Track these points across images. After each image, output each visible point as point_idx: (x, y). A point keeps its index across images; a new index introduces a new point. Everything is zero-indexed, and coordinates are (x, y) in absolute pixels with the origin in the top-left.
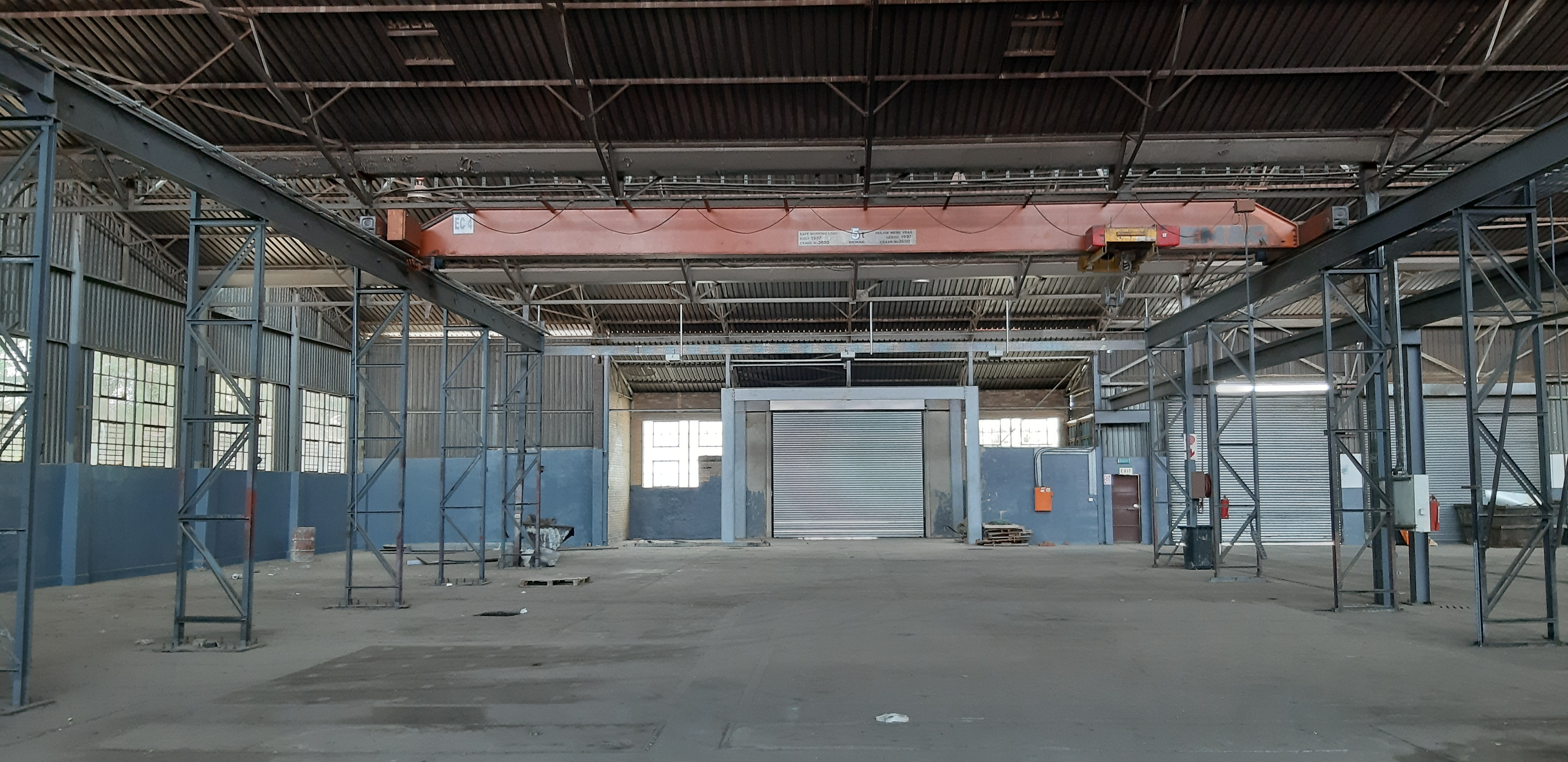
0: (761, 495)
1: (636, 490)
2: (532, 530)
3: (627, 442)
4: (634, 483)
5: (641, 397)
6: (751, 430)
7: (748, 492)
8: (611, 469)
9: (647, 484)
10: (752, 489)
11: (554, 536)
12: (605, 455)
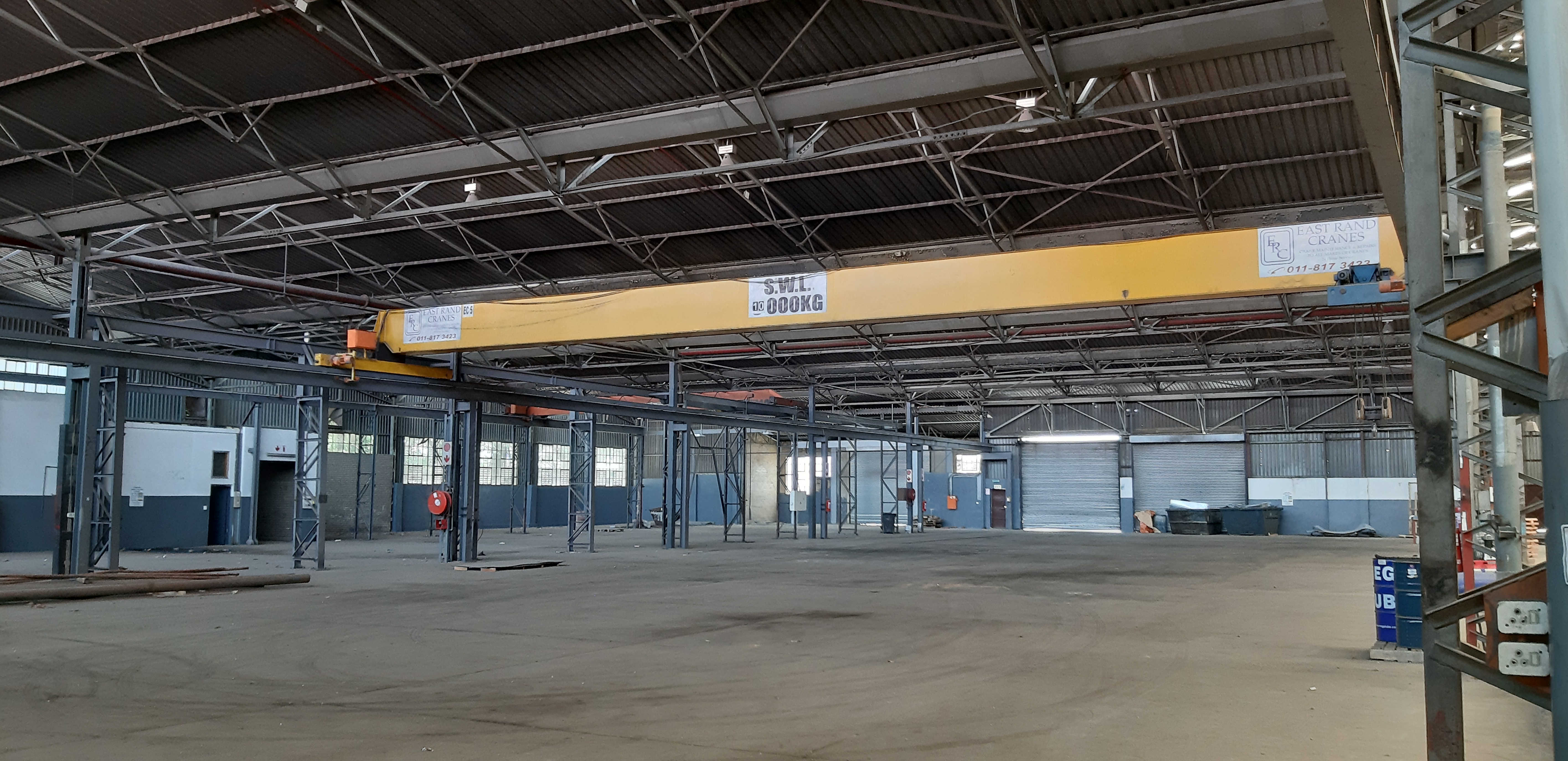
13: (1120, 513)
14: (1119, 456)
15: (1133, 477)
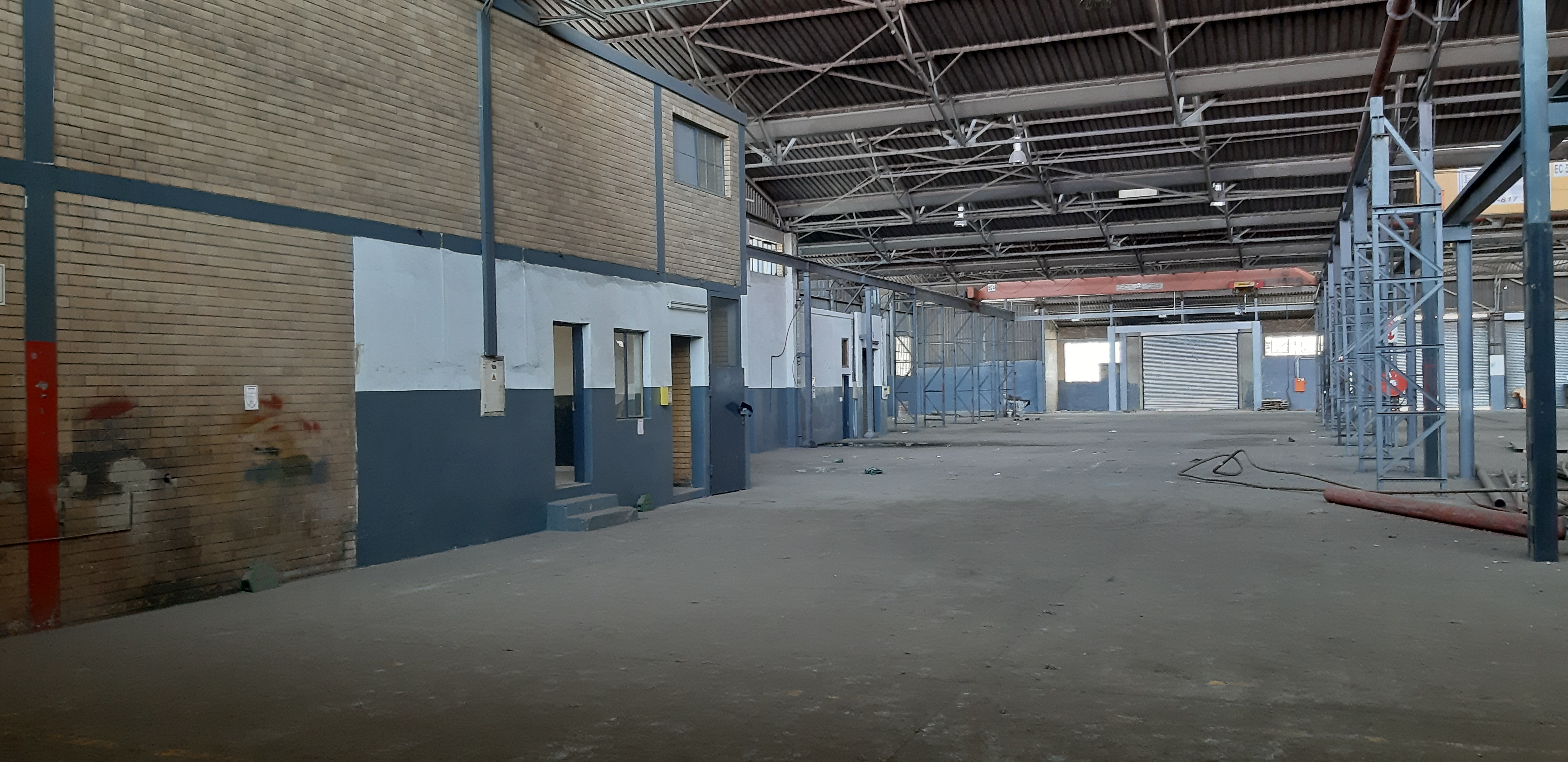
0: (1136, 385)
1: (1062, 383)
2: (1011, 401)
3: (1056, 355)
4: (1062, 379)
5: (1063, 330)
6: (1129, 347)
7: (1128, 383)
8: (1047, 372)
9: (1069, 379)
10: (1130, 382)
11: (1021, 404)
12: (1044, 364)
13: (1490, 390)
14: (1488, 334)
15: (1505, 354)
